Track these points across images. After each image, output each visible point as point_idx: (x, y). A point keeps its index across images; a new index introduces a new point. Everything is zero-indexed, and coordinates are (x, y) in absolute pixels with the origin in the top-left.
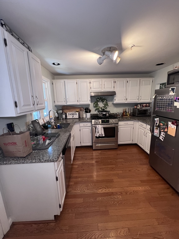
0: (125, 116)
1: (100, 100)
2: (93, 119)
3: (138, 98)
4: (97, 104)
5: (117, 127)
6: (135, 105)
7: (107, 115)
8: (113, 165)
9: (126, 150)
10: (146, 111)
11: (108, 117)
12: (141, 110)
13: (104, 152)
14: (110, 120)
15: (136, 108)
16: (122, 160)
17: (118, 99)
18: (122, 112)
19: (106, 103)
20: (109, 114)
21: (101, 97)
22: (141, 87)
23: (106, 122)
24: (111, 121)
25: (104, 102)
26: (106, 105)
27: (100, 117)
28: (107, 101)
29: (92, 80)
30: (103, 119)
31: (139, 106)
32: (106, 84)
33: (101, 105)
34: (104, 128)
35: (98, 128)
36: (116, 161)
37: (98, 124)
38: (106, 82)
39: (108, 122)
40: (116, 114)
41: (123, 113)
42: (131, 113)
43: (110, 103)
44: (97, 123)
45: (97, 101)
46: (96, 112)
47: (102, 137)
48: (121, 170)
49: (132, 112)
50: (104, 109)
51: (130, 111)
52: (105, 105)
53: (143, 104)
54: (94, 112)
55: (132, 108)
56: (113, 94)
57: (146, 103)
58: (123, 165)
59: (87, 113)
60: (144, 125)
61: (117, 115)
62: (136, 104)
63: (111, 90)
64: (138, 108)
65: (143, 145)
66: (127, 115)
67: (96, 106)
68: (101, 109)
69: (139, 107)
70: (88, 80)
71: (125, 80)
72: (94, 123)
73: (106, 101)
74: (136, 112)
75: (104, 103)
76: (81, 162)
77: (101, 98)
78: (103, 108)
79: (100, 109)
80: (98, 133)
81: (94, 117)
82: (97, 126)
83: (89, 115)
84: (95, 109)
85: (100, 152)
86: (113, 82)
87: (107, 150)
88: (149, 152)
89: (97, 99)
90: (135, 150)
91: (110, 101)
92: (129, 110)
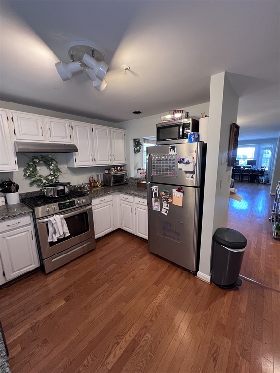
0: (94, 187)
1: (41, 162)
3: (110, 157)
4: (36, 169)
5: (91, 209)
6: (106, 169)
7: (67, 190)
8: (104, 283)
9: (110, 245)
10: (121, 177)
11: (69, 194)
12: (117, 176)
13: (75, 268)
14: (76, 200)
15: (109, 173)
16: (113, 265)
17: (81, 160)
18: (88, 182)
19: (55, 168)
20: (69, 189)
21: (43, 154)
22: (113, 141)
23: (69, 206)
24: (79, 201)
25: (50, 165)
26: (57, 170)
27: (52, 198)
28: (57, 163)
29: (16, 114)
30: (62, 201)
31: (114, 170)
32: (52, 127)
33: (43, 171)
34: (66, 219)
35: (54, 222)
36: (105, 272)
37: (53, 215)
38: (52, 125)
39: (72, 204)
40: (80, 186)
41: (90, 183)
42: (101, 181)
43: (63, 167)
44: (48, 212)
45: (34, 163)
46: (35, 189)
47: (66, 238)
48: (122, 285)
50: (52, 181)
51: (100, 179)
52: (54, 172)
53: (117, 168)
54: (26, 187)
55: (102, 174)
56: (71, 150)
57: (121, 166)
58: (119, 273)
59: (9, 195)
61: (82, 189)
62: (108, 168)
63: (67, 141)
64: (112, 173)
65: (131, 228)
66: (97, 187)
67: (31, 174)
68: (47, 179)
69: (113, 172)
72: (42, 214)
73: (55, 163)
74: (110, 180)
75: (51, 167)
77: (42, 157)
78: (50, 178)
79: (44, 181)
80: (55, 233)
81: (31, 202)
82: (51, 218)
84: (29, 181)
85: (64, 271)
86: (67, 127)
87: (78, 260)
88: (146, 237)
89: (33, 159)
91: (62, 163)
92: (99, 177)
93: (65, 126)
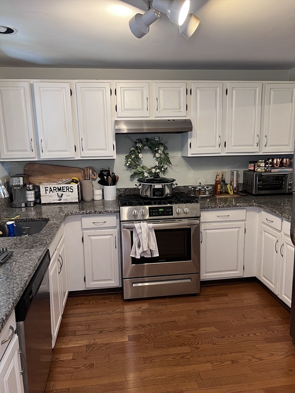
0: (221, 193)
1: (146, 148)
2: (125, 205)
3: (257, 140)
4: (137, 157)
5: (198, 228)
6: (250, 163)
7: (167, 191)
8: (184, 345)
9: (226, 299)
10: (281, 178)
11: (170, 198)
12: (269, 176)
13: (159, 307)
14: (174, 206)
15: (254, 171)
16: (213, 329)
18: (213, 183)
19: (163, 156)
20: (172, 189)
21: (149, 136)
22: (266, 107)
23: (163, 214)
24: (179, 209)
25: (157, 152)
26: (165, 160)
27: (146, 198)
28: (165, 148)
29: (120, 85)
30: (155, 204)
31: (263, 165)
32: (161, 96)
33: (148, 160)
34: (157, 232)
35: (139, 231)
36: (194, 332)
37: (140, 221)
38: (161, 92)
39: (169, 212)
40: (195, 188)
41: (215, 187)
42: (238, 184)
43: (175, 157)
44: (135, 216)
45: (137, 148)
46: (133, 184)
47: (153, 260)
48: (209, 362)
49: (241, 181)
50: (157, 175)
51: (235, 180)
52: (160, 163)
53: (273, 160)
54: (126, 182)
55: (241, 171)
56: (183, 129)
57: (282, 157)
58: (214, 344)
59: (106, 187)
60: (276, 220)
61: (197, 193)
62: (254, 159)
63: (178, 115)
64: (259, 170)
65: (273, 281)
66: (227, 193)
67: (134, 163)
68: (150, 173)
69: (261, 167)
70: (107, 85)
71: (217, 86)
72: (128, 216)
73: (162, 148)
74: (252, 184)
75: (157, 155)
76: (85, 342)
77: (147, 140)
78: (154, 170)
79: (146, 174)
80: (139, 246)
81: (127, 198)
82: (137, 225)
83: (111, 192)
84: (130, 173)
85: (145, 306)
86: (183, 92)
87: (168, 300)
88: (288, 301)
89: (136, 143)
90: (250, 298)
91: (174, 150)
92: (233, 176)
93: (179, 92)
